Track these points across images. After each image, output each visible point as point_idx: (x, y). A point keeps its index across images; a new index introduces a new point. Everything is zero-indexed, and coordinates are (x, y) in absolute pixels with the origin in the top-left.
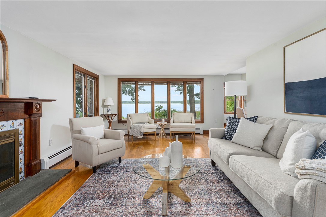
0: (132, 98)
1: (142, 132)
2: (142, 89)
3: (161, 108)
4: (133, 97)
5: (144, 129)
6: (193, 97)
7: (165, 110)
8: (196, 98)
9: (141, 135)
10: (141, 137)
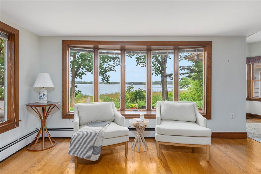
0: (102, 78)
1: (98, 146)
2: (113, 69)
3: (132, 89)
4: (104, 77)
5: (102, 139)
6: (165, 78)
7: (136, 91)
8: (168, 79)
9: (94, 153)
10: (95, 158)
